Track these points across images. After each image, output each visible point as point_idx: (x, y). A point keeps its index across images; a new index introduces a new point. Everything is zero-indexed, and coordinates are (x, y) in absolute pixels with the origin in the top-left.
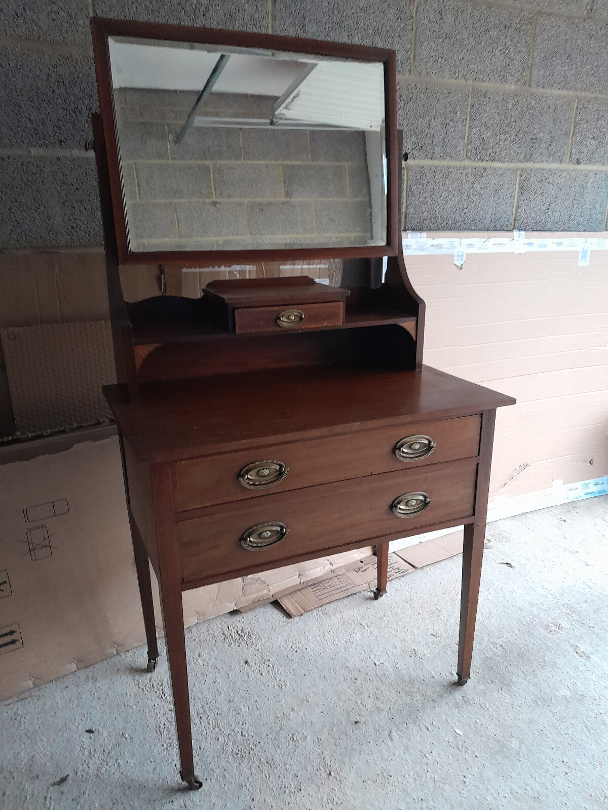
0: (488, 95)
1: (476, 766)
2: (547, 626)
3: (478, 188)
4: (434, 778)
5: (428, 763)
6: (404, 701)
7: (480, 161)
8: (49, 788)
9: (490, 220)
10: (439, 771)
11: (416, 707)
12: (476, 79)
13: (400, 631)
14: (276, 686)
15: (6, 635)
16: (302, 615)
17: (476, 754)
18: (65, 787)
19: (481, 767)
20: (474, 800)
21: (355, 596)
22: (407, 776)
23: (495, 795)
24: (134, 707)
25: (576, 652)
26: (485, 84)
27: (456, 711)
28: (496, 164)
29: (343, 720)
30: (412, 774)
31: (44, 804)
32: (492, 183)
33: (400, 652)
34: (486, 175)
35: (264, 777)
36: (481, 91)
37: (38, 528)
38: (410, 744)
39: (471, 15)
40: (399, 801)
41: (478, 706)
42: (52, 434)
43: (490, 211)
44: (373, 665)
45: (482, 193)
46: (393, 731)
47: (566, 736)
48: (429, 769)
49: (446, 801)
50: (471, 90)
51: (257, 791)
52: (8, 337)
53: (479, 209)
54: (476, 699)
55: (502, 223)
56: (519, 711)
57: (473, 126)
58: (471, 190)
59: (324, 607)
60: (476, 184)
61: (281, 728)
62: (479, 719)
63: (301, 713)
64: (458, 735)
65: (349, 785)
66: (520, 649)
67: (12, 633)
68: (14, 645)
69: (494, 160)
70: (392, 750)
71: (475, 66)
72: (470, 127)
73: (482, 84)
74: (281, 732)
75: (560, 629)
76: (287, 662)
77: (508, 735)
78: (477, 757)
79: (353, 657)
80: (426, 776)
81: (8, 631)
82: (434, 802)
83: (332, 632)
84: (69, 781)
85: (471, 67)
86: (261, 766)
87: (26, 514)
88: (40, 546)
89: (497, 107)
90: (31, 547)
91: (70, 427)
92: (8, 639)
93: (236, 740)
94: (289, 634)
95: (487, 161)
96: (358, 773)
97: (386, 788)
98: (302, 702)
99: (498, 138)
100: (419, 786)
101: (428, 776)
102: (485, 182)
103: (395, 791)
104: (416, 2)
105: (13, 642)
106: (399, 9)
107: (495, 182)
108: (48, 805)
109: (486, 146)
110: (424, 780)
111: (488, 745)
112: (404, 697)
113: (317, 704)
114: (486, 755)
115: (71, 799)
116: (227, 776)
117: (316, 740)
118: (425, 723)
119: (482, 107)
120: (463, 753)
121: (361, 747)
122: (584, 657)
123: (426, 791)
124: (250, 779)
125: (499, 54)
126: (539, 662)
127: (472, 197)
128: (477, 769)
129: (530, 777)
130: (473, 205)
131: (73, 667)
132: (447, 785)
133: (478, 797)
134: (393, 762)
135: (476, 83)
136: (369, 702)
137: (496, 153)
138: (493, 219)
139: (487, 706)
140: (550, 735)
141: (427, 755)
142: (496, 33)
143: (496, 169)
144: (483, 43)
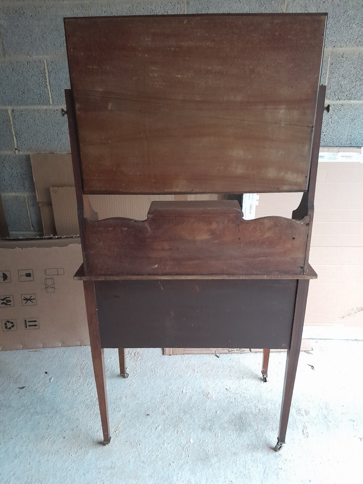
0: (345, 56)
1: (183, 460)
2: (300, 410)
3: (336, 118)
4: (158, 455)
5: (162, 448)
6: (179, 414)
7: (338, 100)
8: (16, 389)
9: (346, 139)
10: (164, 453)
11: (183, 420)
12: (334, 47)
13: (211, 381)
14: (129, 384)
15: (32, 321)
16: (170, 355)
17: (189, 455)
18: (21, 391)
19: (186, 462)
20: (167, 475)
21: (205, 355)
22: (147, 448)
23: (179, 478)
24: (69, 370)
25: (303, 431)
26: (343, 49)
27: (200, 430)
28: (352, 102)
29: (143, 411)
30: (150, 449)
31: (11, 393)
32: (349, 114)
33: (200, 391)
34: (343, 109)
35: (89, 420)
36: (339, 54)
37: (50, 278)
38: (162, 435)
39: (331, 4)
40: (133, 458)
41: (215, 433)
42: (66, 238)
43: (346, 133)
44: (181, 392)
45: (340, 121)
46: (160, 426)
47: (247, 470)
48: (160, 451)
49: (153, 469)
50: (330, 54)
51: (82, 424)
52: (53, 191)
53: (336, 132)
54: (216, 430)
55: (357, 141)
56: (234, 446)
57: (332, 77)
58: (330, 120)
59: (185, 355)
60: (334, 115)
61: (114, 403)
62: (208, 440)
63: (128, 400)
64: (189, 442)
65: (119, 440)
66: (269, 415)
67: (35, 321)
68: (36, 327)
69: (350, 99)
70: (152, 434)
71: (334, 38)
72: (329, 78)
73: (340, 49)
74: (113, 404)
75: (307, 414)
76: (144, 375)
77: (216, 454)
78: (188, 456)
79: (176, 384)
80: (155, 453)
81: (33, 320)
82: (148, 466)
83: (177, 368)
84: (24, 389)
85: (330, 39)
86: (92, 415)
87: (45, 271)
88: (50, 287)
89: (353, 64)
90: (46, 287)
91: (76, 236)
92: (34, 323)
93: (93, 400)
94: (156, 362)
95: (344, 100)
96: (127, 436)
97: (133, 449)
98: (133, 395)
99: (354, 84)
100: (148, 455)
101: (156, 453)
102: (342, 114)
103: (136, 452)
104: (286, 2)
105: (36, 325)
106: (272, 9)
107: (351, 113)
108: (11, 395)
109: (343, 90)
110: (153, 454)
111: (200, 454)
112: (181, 413)
113: (139, 399)
114: (194, 458)
115: (19, 396)
116: (76, 413)
117: (124, 414)
118: (179, 429)
119: (340, 64)
120: (184, 451)
121: (139, 426)
122: (305, 436)
123: (149, 460)
124: (84, 418)
125: (355, 27)
126: (273, 426)
127: (331, 124)
128: (183, 462)
129: (206, 479)
130: (331, 130)
131: (60, 345)
132: (161, 462)
133: (170, 474)
134: (147, 439)
135: (335, 49)
136: (163, 408)
137: (352, 94)
138: (349, 139)
139: (219, 435)
140: (238, 465)
141: (165, 444)
142: (353, 12)
143: (352, 105)
144: (341, 21)
